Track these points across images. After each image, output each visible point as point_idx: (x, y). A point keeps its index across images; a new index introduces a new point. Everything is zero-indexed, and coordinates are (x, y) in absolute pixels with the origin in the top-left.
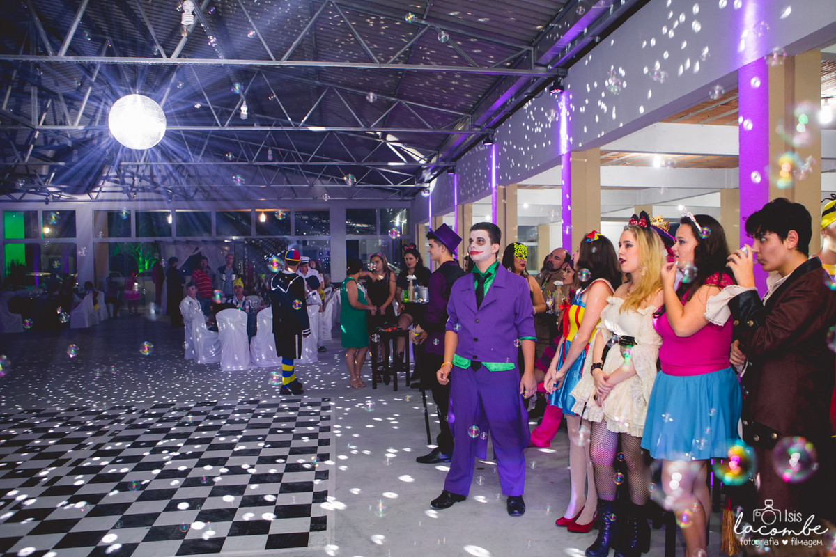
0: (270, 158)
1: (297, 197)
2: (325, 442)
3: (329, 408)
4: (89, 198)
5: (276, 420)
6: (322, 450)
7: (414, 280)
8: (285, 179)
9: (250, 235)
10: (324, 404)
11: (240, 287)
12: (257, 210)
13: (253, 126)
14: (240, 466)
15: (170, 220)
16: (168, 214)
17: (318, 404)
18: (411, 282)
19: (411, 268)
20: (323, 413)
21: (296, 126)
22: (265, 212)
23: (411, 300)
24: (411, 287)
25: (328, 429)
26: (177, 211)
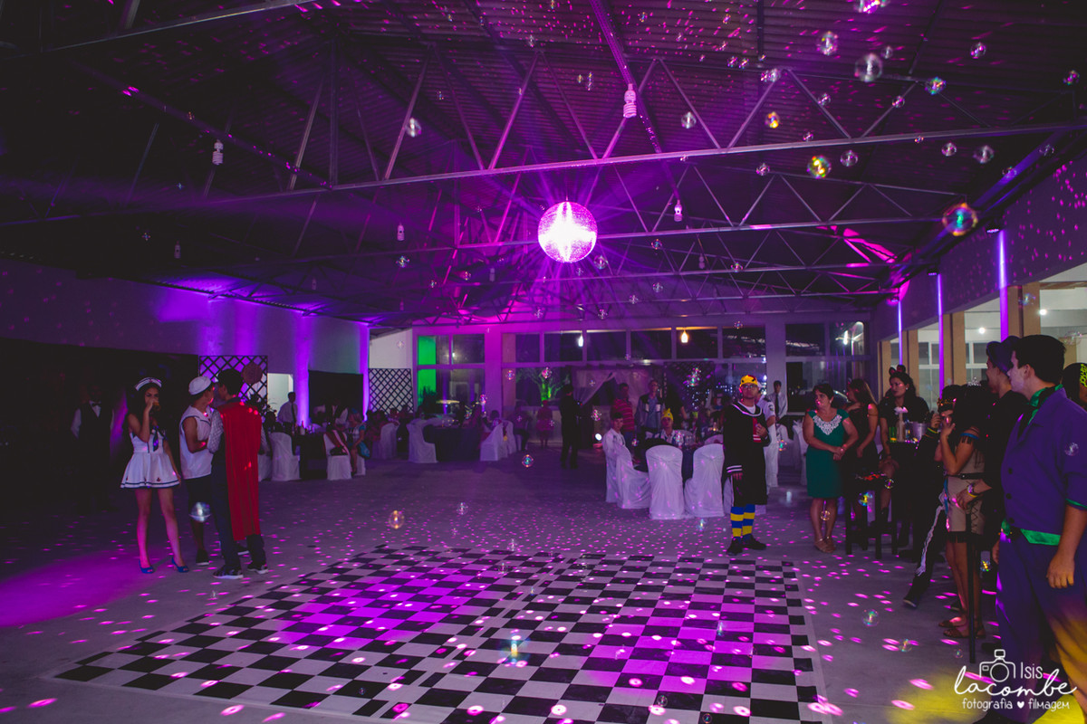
0: (702, 266)
1: (725, 311)
2: (799, 620)
3: (793, 575)
4: (498, 320)
5: (729, 585)
6: (796, 630)
7: (904, 414)
8: (715, 290)
9: (670, 357)
10: (786, 569)
11: (669, 419)
12: (678, 328)
13: (685, 228)
14: (695, 641)
15: (581, 342)
16: (578, 335)
17: (778, 569)
18: (901, 416)
19: (899, 397)
20: (787, 581)
21: (735, 226)
22: (687, 331)
23: (901, 439)
24: (902, 423)
25: (798, 603)
26: (588, 331)
